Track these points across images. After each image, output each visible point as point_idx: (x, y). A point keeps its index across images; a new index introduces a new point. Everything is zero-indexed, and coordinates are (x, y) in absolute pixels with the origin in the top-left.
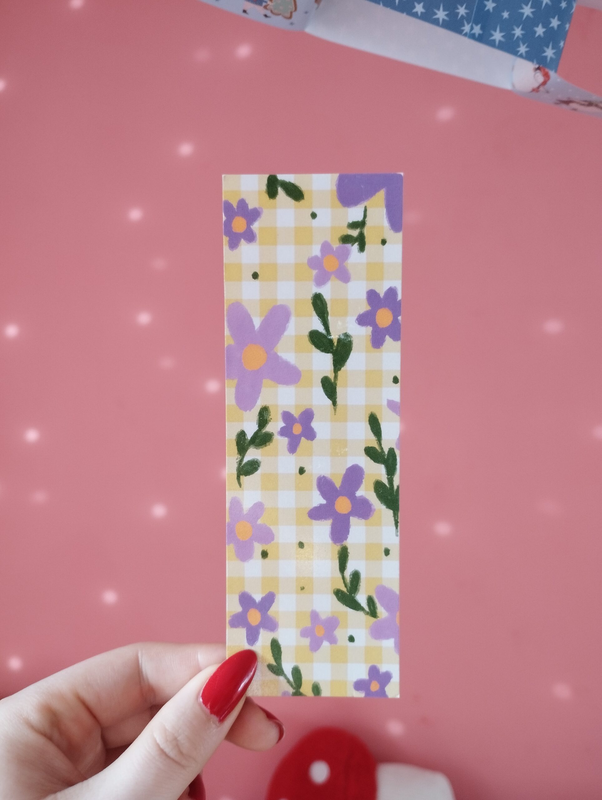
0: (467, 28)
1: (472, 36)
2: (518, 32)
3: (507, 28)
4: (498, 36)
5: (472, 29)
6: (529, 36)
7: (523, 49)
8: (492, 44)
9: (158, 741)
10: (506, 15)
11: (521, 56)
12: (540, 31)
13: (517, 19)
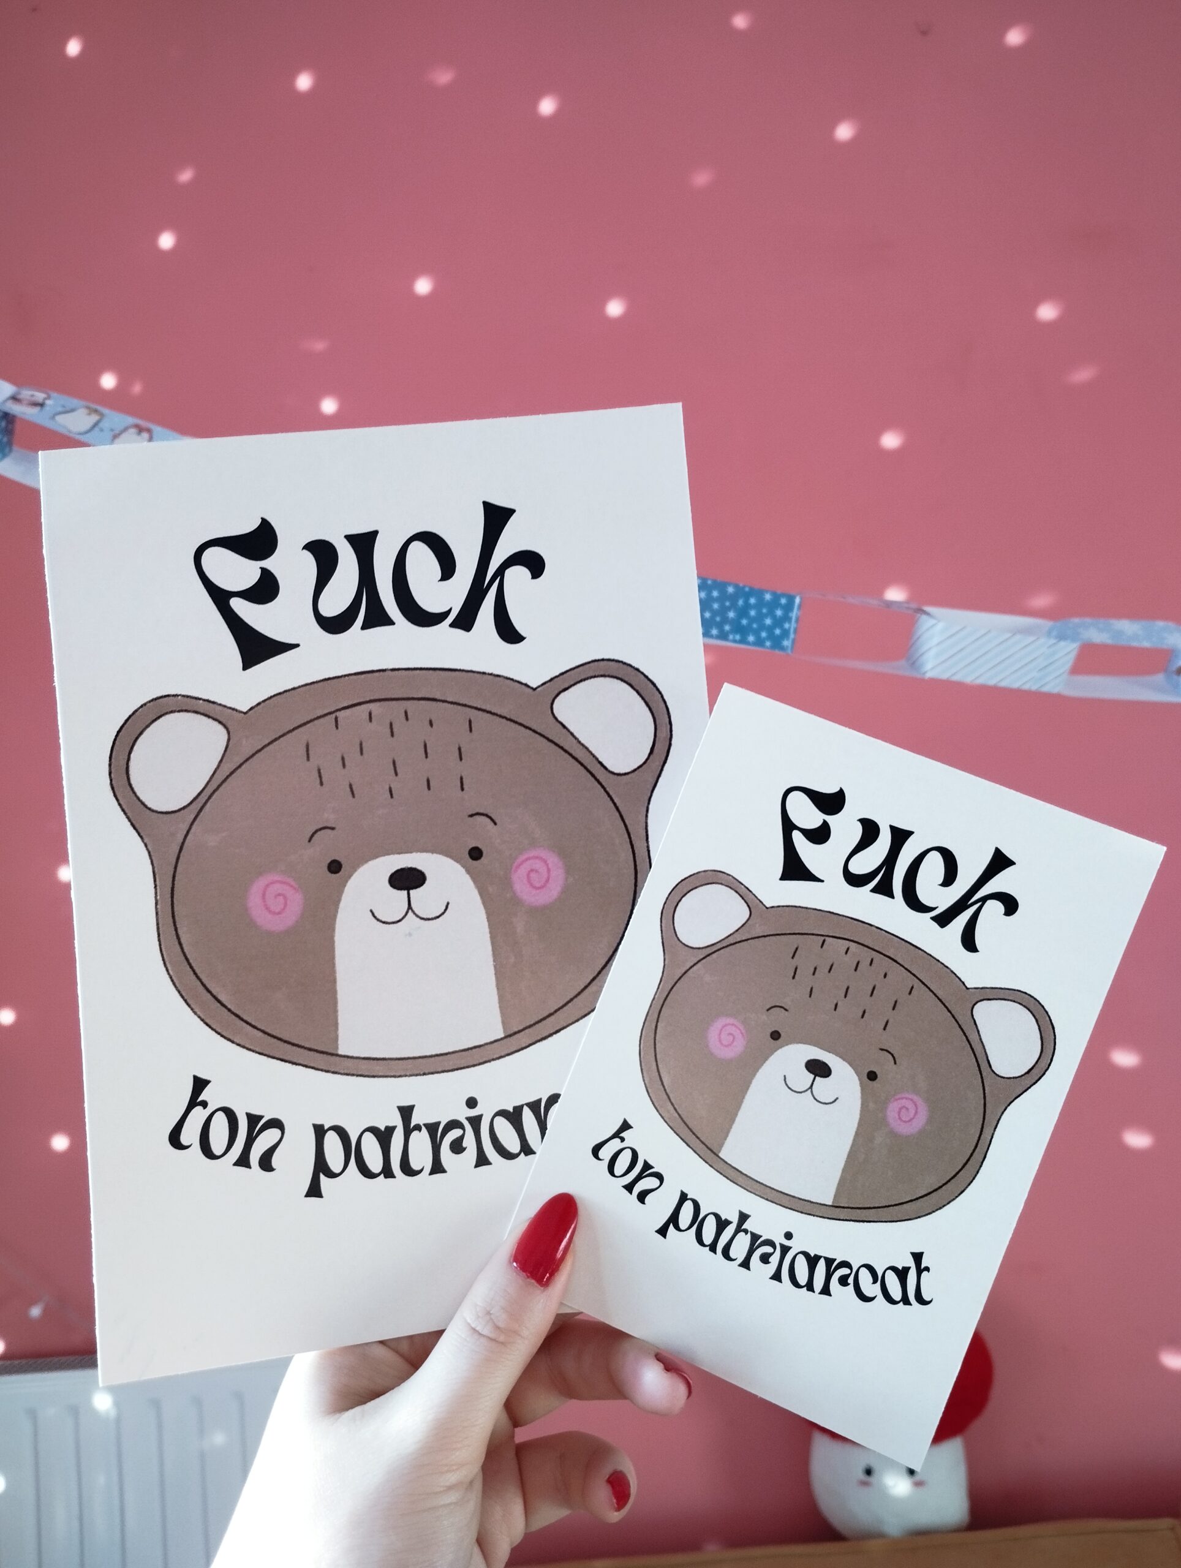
0: (731, 637)
1: (735, 641)
2: (764, 634)
3: (757, 633)
4: (751, 638)
5: (734, 637)
6: (771, 636)
7: (768, 644)
8: (748, 643)
9: (469, 1321)
10: (755, 626)
11: (767, 648)
12: (778, 632)
13: (762, 627)
